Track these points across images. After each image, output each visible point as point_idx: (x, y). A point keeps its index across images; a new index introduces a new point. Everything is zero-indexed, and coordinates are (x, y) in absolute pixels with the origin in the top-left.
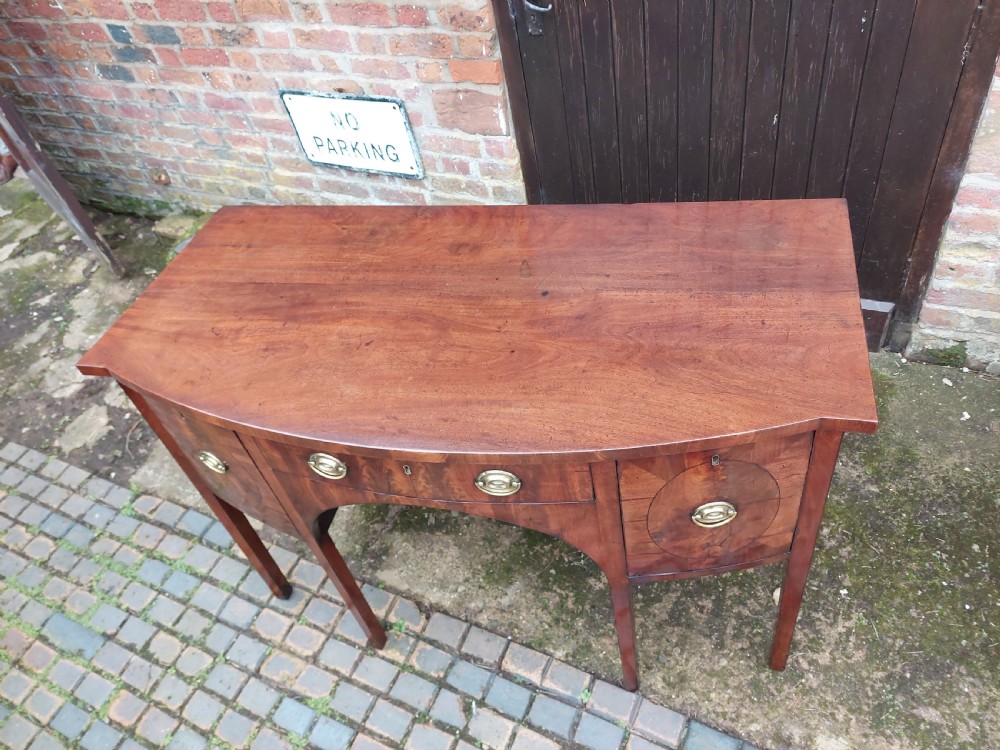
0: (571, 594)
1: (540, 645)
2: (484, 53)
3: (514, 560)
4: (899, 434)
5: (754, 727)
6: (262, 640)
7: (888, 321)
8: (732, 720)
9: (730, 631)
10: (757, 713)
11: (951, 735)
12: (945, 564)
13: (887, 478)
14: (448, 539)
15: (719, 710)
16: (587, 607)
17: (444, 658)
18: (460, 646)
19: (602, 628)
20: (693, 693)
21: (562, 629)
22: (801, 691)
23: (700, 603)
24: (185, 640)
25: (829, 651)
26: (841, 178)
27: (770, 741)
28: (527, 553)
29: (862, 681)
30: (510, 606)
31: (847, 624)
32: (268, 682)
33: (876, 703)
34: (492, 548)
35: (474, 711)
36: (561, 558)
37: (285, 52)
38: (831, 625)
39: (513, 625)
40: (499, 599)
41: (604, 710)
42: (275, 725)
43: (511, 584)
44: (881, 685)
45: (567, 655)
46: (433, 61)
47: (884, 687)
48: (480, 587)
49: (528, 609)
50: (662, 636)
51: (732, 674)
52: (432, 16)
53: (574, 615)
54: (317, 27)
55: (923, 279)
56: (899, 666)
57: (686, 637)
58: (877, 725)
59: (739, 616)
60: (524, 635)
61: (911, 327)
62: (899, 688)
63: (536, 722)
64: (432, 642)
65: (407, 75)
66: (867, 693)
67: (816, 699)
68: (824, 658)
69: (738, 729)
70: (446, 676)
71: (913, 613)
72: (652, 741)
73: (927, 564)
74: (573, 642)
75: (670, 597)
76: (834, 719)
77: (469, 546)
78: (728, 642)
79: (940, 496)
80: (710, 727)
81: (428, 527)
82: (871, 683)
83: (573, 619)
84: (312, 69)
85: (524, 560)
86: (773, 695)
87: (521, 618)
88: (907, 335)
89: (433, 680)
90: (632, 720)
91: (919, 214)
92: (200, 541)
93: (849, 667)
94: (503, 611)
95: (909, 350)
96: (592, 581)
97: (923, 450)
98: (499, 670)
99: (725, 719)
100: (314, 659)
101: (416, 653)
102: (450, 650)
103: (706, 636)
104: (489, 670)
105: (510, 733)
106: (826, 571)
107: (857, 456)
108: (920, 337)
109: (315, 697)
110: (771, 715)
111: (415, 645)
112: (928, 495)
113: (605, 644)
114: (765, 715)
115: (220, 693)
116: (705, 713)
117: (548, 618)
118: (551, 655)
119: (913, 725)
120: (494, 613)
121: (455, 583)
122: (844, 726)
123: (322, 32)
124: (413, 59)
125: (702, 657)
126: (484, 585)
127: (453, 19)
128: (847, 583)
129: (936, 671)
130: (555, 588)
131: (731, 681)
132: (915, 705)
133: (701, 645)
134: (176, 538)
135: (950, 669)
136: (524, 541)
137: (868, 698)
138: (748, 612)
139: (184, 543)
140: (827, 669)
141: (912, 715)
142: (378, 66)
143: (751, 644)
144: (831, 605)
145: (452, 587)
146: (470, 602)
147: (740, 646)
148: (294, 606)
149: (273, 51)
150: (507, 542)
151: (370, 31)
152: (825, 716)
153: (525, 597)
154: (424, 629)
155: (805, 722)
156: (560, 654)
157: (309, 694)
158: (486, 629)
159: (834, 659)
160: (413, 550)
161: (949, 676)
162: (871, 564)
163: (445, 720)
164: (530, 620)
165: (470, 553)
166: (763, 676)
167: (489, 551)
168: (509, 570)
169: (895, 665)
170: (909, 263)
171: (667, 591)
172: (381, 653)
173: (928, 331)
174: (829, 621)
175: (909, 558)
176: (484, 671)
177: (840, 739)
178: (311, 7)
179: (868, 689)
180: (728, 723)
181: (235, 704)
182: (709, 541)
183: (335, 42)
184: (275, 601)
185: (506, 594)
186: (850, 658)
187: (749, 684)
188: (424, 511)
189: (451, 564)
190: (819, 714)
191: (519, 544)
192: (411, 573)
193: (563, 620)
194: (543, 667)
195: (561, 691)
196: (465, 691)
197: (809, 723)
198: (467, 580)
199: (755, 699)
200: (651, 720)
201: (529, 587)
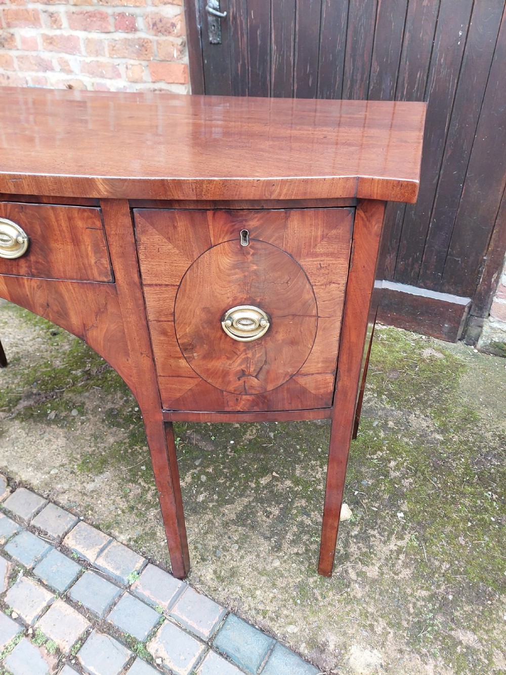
0: (154, 488)
1: (108, 527)
2: (175, 56)
3: (112, 456)
4: (465, 399)
5: (291, 629)
7: (465, 314)
8: (272, 619)
9: (289, 536)
10: (297, 615)
11: (487, 662)
12: (495, 504)
13: (452, 430)
14: (61, 432)
15: (261, 607)
17: (12, 526)
18: (31, 519)
20: (239, 588)
21: (134, 516)
22: (345, 599)
23: (268, 509)
25: (378, 565)
26: (435, 181)
27: (304, 645)
28: (126, 451)
29: (405, 597)
30: (92, 491)
31: (400, 543)
33: (416, 620)
34: (96, 443)
35: (18, 580)
37: (34, 54)
38: (385, 543)
39: (89, 507)
40: (85, 484)
41: (146, 594)
43: (101, 473)
44: (423, 603)
45: (130, 540)
46: (137, 62)
47: (425, 606)
48: (72, 472)
49: (109, 495)
50: (226, 533)
51: (282, 576)
52: (140, 23)
53: (149, 505)
54: (58, 32)
55: (495, 275)
56: (443, 587)
57: (248, 537)
58: (414, 640)
59: (301, 524)
60: (96, 517)
61: (483, 321)
62: (440, 608)
63: (75, 597)
64: (7, 513)
65: (119, 76)
66: (408, 609)
67: (358, 608)
68: (372, 572)
69: (274, 629)
70: (6, 543)
71: (461, 540)
72: (185, 630)
73: (479, 502)
74: (140, 528)
75: (243, 501)
76: (372, 630)
77: (76, 439)
78: (285, 546)
79: (494, 449)
80: (248, 623)
81: (47, 420)
82: (414, 600)
83: (147, 509)
84: (52, 69)
85: (121, 456)
86: (317, 600)
87: (99, 502)
88: (480, 329)
90: (171, 607)
91: (495, 216)
93: (395, 583)
94: (85, 494)
95: (480, 342)
97: (484, 413)
98: (59, 544)
99: (264, 617)
102: (20, 521)
103: (266, 538)
104: (50, 544)
105: (45, 604)
106: (386, 496)
107: (428, 411)
108: (489, 330)
110: (311, 619)
112: (485, 447)
114: (305, 618)
116: (246, 609)
117: (123, 505)
118: (115, 538)
119: (449, 646)
120: (75, 495)
121: (50, 467)
122: (381, 639)
123: (62, 37)
124: (124, 61)
125: (258, 556)
126: (76, 471)
127: (154, 24)
128: (405, 508)
129: (479, 597)
130: (140, 481)
131: (279, 582)
132: (454, 627)
133: (259, 545)
135: (491, 597)
136: (127, 440)
137: (409, 614)
138: (310, 522)
140: (374, 581)
141: (450, 636)
142: (99, 67)
143: (306, 550)
144: (387, 525)
145: (46, 469)
146: (57, 483)
147: (296, 550)
149: (26, 53)
150: (111, 440)
151: (95, 35)
152: (364, 626)
153: (110, 485)
154: (4, 500)
155: (342, 630)
156: (123, 537)
158: (62, 508)
159: (382, 574)
160: (25, 435)
161: (489, 602)
162: (428, 495)
164: (105, 507)
165: (74, 445)
166: (311, 580)
167: (92, 445)
168: (104, 462)
169: (439, 586)
170: (484, 261)
171: (241, 496)
173: (495, 325)
174: (383, 539)
175: (463, 494)
176: (44, 542)
177: (375, 651)
178: (55, 15)
179: (411, 605)
180: (268, 623)
182: (243, 367)
183: (69, 46)
185: (94, 481)
186: (397, 574)
187: (296, 587)
188: (48, 408)
189: (54, 451)
190: (358, 624)
191: (122, 443)
192: (15, 454)
193: (137, 509)
194: (101, 546)
195: (111, 570)
196: (19, 559)
197: (347, 631)
198: (63, 466)
199: (299, 601)
200: (189, 608)
201: (117, 478)
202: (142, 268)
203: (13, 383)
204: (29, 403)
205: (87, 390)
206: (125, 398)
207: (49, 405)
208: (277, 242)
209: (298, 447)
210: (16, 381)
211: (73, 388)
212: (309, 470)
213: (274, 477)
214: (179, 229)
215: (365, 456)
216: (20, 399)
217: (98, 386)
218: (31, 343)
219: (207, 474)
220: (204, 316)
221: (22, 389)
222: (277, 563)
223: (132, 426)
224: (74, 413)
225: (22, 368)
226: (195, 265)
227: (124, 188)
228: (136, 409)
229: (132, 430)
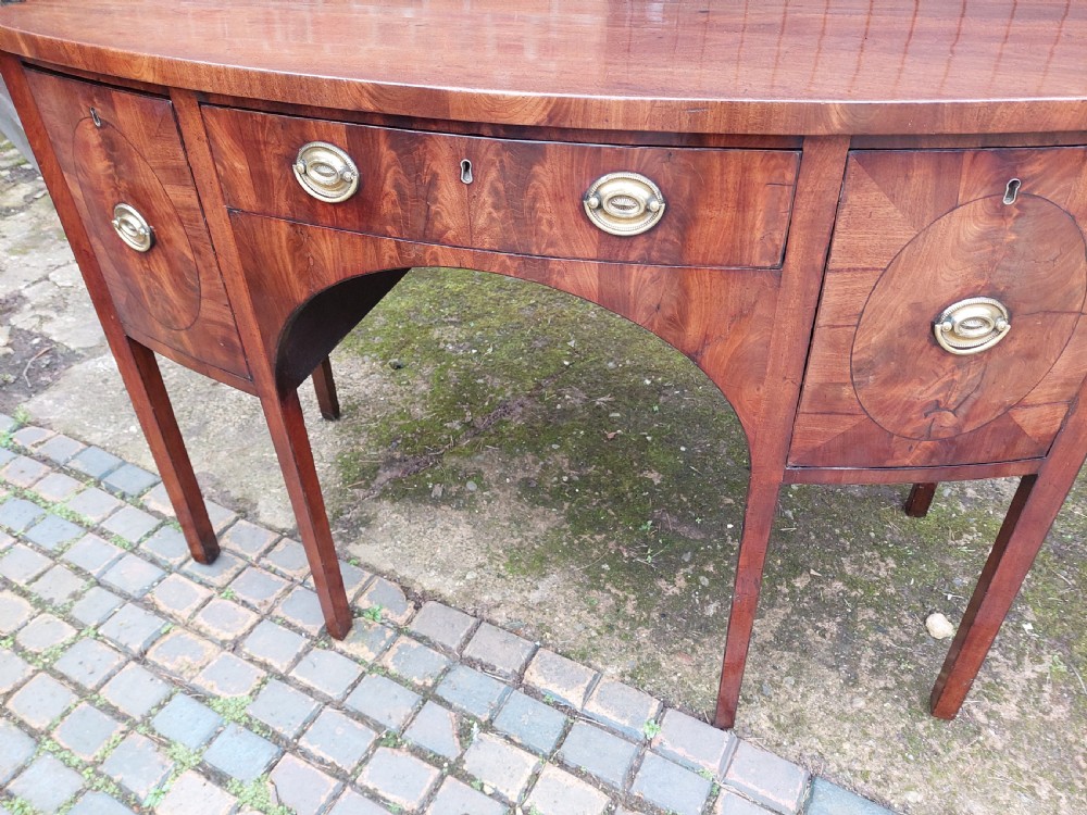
0: (633, 597)
1: (584, 656)
3: (552, 549)
5: (913, 797)
6: (158, 613)
9: (865, 664)
10: (915, 777)
14: (460, 516)
15: (857, 767)
16: (655, 615)
17: (438, 660)
18: (462, 647)
19: (677, 643)
20: (817, 741)
21: (616, 638)
22: (979, 751)
23: (819, 624)
24: (41, 605)
25: (1015, 701)
28: (570, 543)
29: (1067, 745)
30: (540, 604)
31: (1038, 668)
32: (156, 670)
34: (520, 532)
35: (475, 738)
36: (619, 553)
38: (1014, 668)
39: (543, 627)
40: (525, 593)
41: (680, 752)
42: (153, 731)
43: (544, 576)
45: (623, 674)
48: (499, 576)
49: (568, 610)
50: (766, 662)
51: (873, 721)
53: (634, 622)
57: (801, 666)
59: (877, 645)
60: (561, 642)
63: (572, 760)
64: (420, 639)
66: (1077, 763)
67: (1003, 764)
68: (1009, 711)
69: (888, 798)
70: (435, 685)
72: (755, 803)
74: (633, 658)
75: (776, 613)
76: (1034, 794)
77: (488, 526)
78: (864, 678)
80: (844, 790)
81: (431, 499)
83: (633, 628)
85: (564, 549)
86: (937, 754)
87: (556, 619)
89: (415, 688)
90: (725, 770)
92: (98, 484)
93: (1048, 726)
94: (530, 608)
96: (662, 584)
98: (519, 681)
99: (866, 782)
100: (235, 646)
101: (394, 650)
102: (447, 651)
103: (831, 667)
104: (504, 682)
105: (529, 772)
109: (225, 695)
110: (938, 782)
111: (393, 640)
113: (680, 664)
114: (929, 781)
115: (76, 678)
116: (836, 769)
117: (596, 623)
118: (599, 670)
120: (517, 610)
121: (461, 568)
125: (827, 693)
126: (504, 573)
128: (1029, 615)
130: (608, 586)
131: (871, 730)
133: (824, 678)
134: (63, 477)
136: (566, 526)
138: (890, 643)
139: (72, 483)
140: (1014, 726)
143: (898, 683)
144: (1011, 643)
145: (458, 572)
146: (481, 593)
147: (882, 684)
148: (216, 575)
150: (542, 526)
152: (1021, 789)
153: (563, 594)
154: (409, 621)
155: (989, 796)
156: (611, 670)
157: (216, 691)
158: (504, 628)
159: (1024, 714)
160: (406, 523)
162: (1061, 597)
163: (427, 745)
164: (569, 623)
165: (487, 534)
166: (920, 726)
167: (516, 534)
168: (543, 559)
171: (772, 606)
172: (339, 645)
174: (1010, 663)
176: (496, 683)
180: (872, 790)
181: (96, 696)
184: (192, 566)
185: (537, 588)
186: (1048, 714)
187: (900, 737)
188: (428, 480)
189: (459, 545)
190: (1011, 786)
191: (560, 530)
192: (400, 551)
193: (618, 628)
194: (586, 684)
195: (614, 719)
196: (464, 707)
197: (998, 798)
198: (481, 566)
199: (911, 757)
200: (753, 770)
201: (570, 583)
202: (835, 244)
203: (358, 444)
204: (395, 473)
205: (479, 453)
206: (542, 463)
207: (429, 476)
208: (1058, 197)
209: (837, 531)
210: (362, 441)
211: (456, 449)
212: (866, 566)
213: (813, 577)
214: (914, 181)
215: (945, 541)
216: (379, 468)
217: (494, 445)
218: (364, 382)
219: (708, 574)
220: (908, 316)
221: (377, 453)
222: (860, 703)
223: (566, 505)
224: (471, 486)
225: (364, 420)
226: (921, 237)
227: (872, 118)
228: (565, 479)
229: (568, 512)
